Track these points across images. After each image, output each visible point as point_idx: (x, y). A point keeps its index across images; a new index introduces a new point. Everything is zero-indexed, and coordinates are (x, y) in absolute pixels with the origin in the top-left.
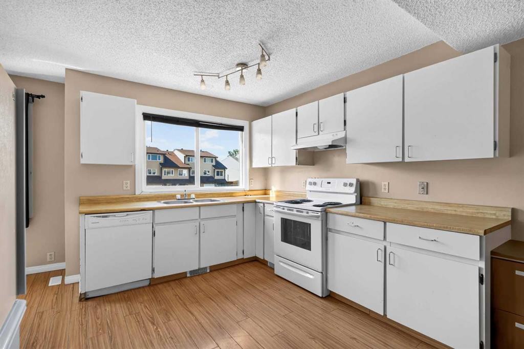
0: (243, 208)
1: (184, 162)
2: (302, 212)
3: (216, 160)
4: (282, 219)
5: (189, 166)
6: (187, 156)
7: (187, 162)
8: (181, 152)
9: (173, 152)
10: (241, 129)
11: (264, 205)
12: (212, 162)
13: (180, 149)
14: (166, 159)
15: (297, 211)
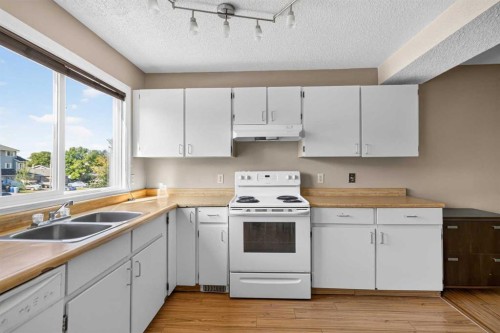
0: (168, 218)
2: (265, 210)
4: (245, 224)
10: (121, 96)
11: (196, 210)
15: (257, 211)
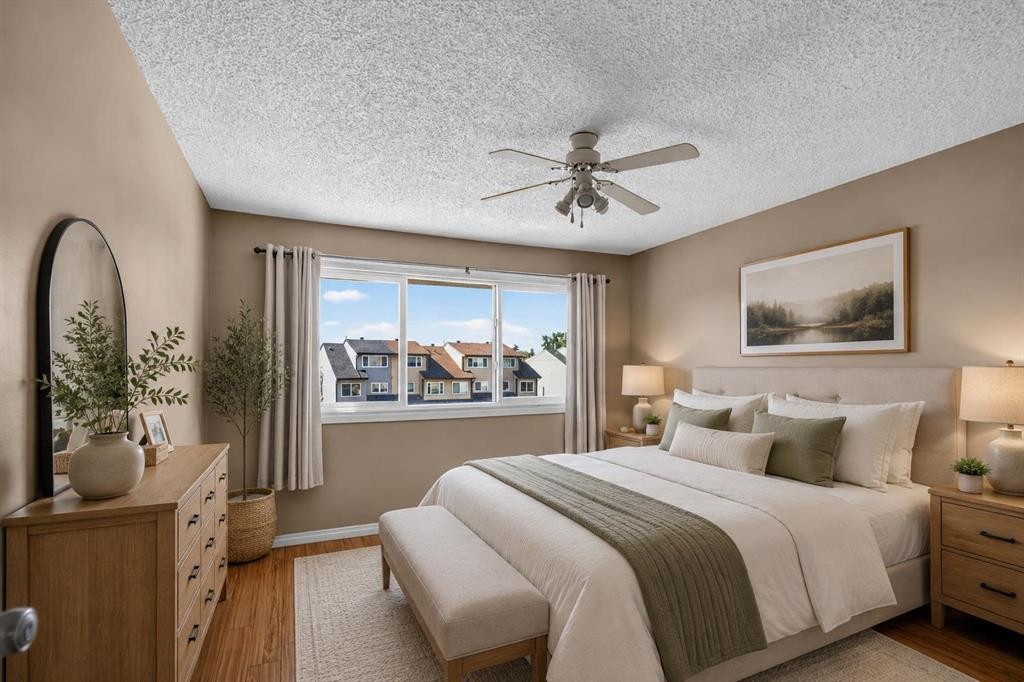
1: (461, 367)
3: (520, 361)
5: (470, 376)
6: (467, 356)
7: (467, 368)
8: (456, 348)
9: (442, 348)
12: (513, 365)
13: (456, 342)
14: (431, 363)
